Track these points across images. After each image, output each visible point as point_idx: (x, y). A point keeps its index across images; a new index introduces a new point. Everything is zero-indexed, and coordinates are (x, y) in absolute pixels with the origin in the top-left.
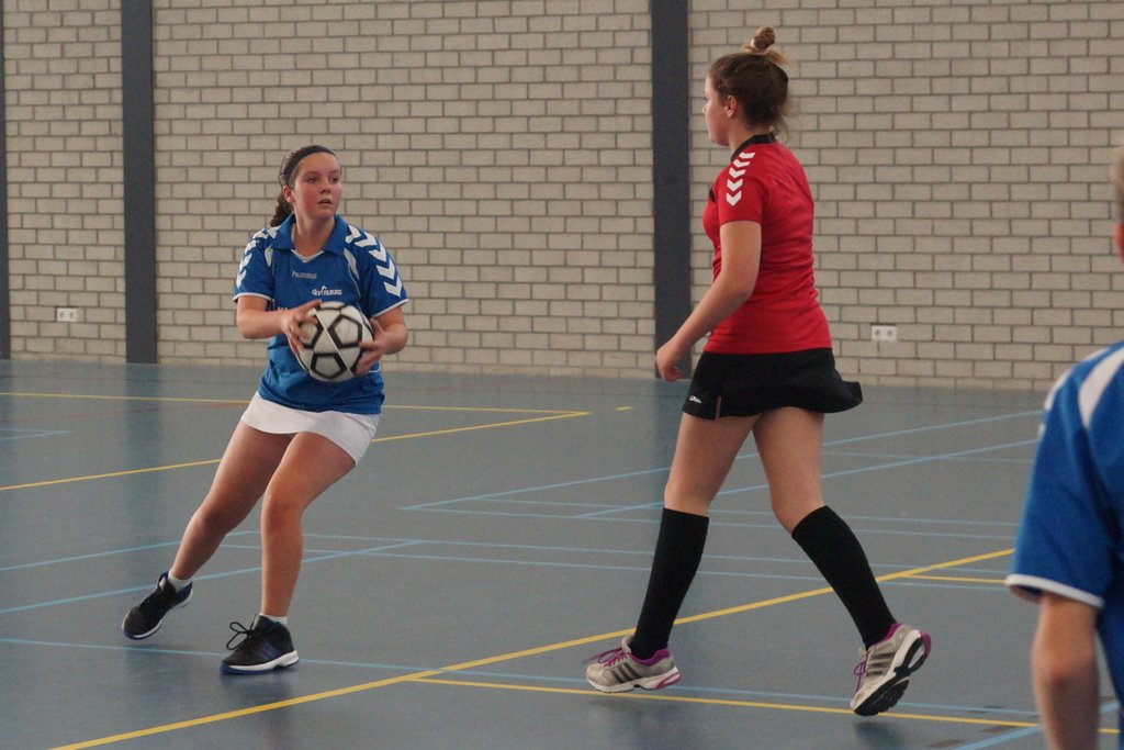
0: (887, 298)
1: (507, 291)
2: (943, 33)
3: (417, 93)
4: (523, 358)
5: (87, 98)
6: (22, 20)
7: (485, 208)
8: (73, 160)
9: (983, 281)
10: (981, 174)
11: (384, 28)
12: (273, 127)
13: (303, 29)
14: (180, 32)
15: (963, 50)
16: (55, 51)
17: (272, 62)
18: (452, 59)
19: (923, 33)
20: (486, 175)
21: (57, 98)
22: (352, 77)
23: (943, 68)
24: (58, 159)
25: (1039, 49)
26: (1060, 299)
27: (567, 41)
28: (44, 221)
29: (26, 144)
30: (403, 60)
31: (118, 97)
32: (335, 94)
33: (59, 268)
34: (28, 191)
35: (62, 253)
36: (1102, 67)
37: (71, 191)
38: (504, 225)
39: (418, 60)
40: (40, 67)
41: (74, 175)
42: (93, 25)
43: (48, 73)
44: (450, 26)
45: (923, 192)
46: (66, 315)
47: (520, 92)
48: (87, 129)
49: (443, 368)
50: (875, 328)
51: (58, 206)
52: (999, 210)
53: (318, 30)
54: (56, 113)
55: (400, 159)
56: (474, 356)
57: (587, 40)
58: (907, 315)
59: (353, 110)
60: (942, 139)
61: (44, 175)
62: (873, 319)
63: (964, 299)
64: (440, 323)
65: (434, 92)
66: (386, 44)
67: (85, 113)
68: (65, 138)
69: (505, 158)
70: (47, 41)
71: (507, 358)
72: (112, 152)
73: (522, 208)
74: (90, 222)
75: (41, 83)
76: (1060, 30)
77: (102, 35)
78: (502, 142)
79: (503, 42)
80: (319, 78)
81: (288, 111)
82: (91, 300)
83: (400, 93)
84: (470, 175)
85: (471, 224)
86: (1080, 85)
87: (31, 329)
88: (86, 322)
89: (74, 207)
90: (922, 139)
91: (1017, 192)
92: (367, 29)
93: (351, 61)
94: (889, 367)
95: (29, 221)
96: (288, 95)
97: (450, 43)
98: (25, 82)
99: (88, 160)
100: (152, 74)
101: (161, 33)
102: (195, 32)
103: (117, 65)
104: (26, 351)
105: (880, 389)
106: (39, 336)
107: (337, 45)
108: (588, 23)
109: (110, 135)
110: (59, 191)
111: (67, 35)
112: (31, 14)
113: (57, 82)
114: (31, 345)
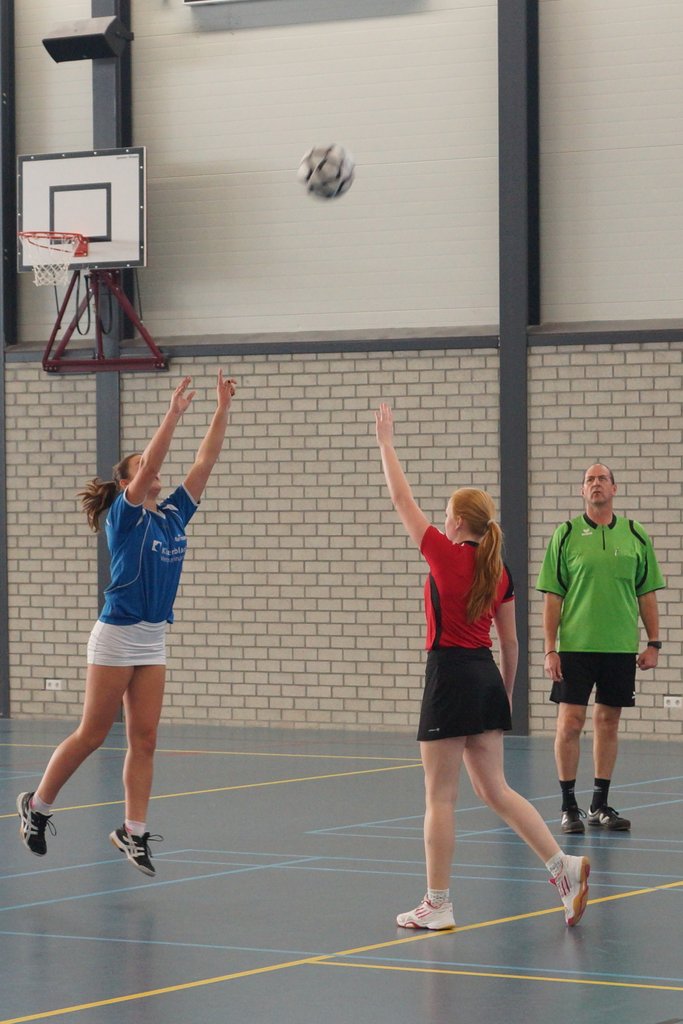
0: (676, 675)
3: (323, 517)
6: (21, 459)
7: (373, 605)
8: (59, 566)
11: (297, 468)
12: (212, 542)
16: (46, 483)
18: (349, 492)
20: (374, 580)
21: (47, 519)
22: (273, 505)
24: (48, 566)
27: (437, 479)
28: (37, 613)
29: (23, 554)
30: (311, 493)
32: (260, 518)
33: (47, 649)
34: (24, 590)
35: (50, 637)
37: (57, 590)
38: (388, 618)
39: (323, 492)
40: (34, 495)
41: (60, 578)
42: (75, 463)
43: (40, 500)
44: (348, 467)
46: (53, 685)
49: (339, 727)
50: (666, 698)
51: (47, 601)
53: (248, 468)
54: (46, 530)
55: (309, 567)
56: (364, 718)
57: (453, 478)
59: (274, 530)
61: (36, 578)
62: (665, 692)
64: (338, 692)
65: (335, 517)
66: (299, 480)
67: (68, 530)
68: (53, 549)
69: (389, 568)
70: (39, 476)
71: (390, 719)
72: (89, 560)
73: (400, 605)
74: (72, 614)
75: (34, 507)
77: (82, 471)
78: (386, 555)
80: (248, 505)
81: (223, 530)
82: (72, 673)
83: (310, 518)
84: (362, 580)
85: (363, 618)
87: (26, 696)
88: (68, 690)
89: (60, 602)
92: (285, 468)
93: (273, 492)
94: (677, 728)
95: (25, 613)
96: (224, 518)
97: (348, 480)
98: (22, 506)
99: (71, 566)
104: (22, 712)
105: (670, 744)
106: (32, 701)
107: (262, 481)
108: (453, 466)
109: (87, 547)
110: (48, 590)
111: (55, 471)
112: (28, 454)
113: (47, 507)
114: (27, 708)
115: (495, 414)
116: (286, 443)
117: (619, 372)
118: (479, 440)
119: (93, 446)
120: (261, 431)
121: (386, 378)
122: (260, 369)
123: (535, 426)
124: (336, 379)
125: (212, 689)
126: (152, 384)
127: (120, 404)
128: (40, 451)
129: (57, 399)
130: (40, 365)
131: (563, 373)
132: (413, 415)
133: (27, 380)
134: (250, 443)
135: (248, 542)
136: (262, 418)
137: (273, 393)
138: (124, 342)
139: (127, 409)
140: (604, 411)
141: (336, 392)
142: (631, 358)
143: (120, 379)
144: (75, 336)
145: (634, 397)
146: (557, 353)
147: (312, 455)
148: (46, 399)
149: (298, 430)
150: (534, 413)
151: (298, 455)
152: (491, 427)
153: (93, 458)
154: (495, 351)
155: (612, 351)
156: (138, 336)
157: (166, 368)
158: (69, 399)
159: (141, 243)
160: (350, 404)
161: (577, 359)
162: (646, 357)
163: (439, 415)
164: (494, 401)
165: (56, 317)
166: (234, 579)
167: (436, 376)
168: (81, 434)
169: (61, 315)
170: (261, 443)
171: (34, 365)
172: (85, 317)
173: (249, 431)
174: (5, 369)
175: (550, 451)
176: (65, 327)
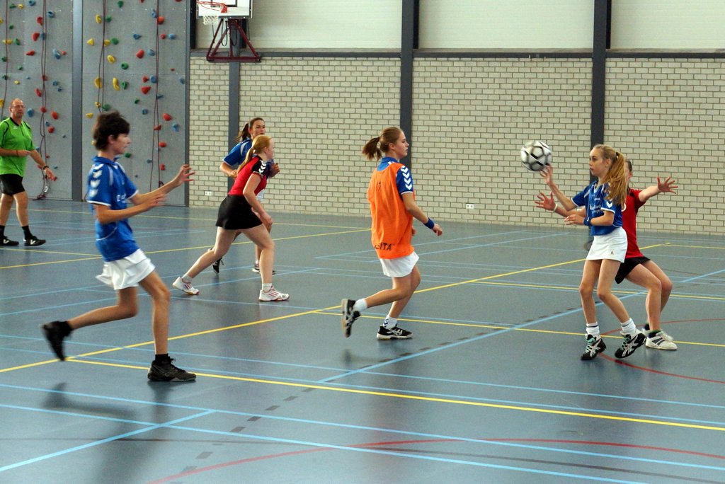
0: (471, 195)
1: (352, 190)
2: (491, 114)
3: (325, 126)
4: (356, 211)
5: (217, 123)
6: (196, 98)
7: (346, 163)
8: (212, 143)
9: (501, 191)
10: (501, 158)
11: (315, 105)
13: (288, 104)
14: (249, 103)
15: (497, 119)
16: (207, 108)
17: (278, 114)
18: (337, 116)
19: (485, 113)
20: (346, 153)
21: (207, 123)
22: (304, 120)
23: (491, 125)
24: (207, 143)
25: (521, 120)
26: (524, 197)
27: (374, 111)
28: (202, 163)
29: (196, 138)
30: (320, 115)
31: (227, 124)
32: (298, 125)
33: (206, 178)
34: (196, 153)
35: (207, 173)
36: (539, 126)
37: (211, 153)
38: (352, 169)
39: (325, 116)
40: (201, 113)
41: (212, 148)
42: (220, 100)
43: (204, 115)
44: (336, 105)
45: (483, 163)
46: (208, 193)
47: (358, 127)
48: (217, 133)
49: (330, 214)
50: (468, 205)
52: (506, 169)
53: (294, 104)
54: (206, 128)
55: (319, 147)
56: (341, 210)
57: (380, 111)
58: (477, 201)
59: (304, 131)
60: (490, 147)
61: (201, 148)
62: (467, 202)
63: (495, 196)
64: (330, 199)
65: (330, 126)
66: (315, 110)
67: (216, 128)
68: (209, 136)
69: (352, 148)
70: (204, 105)
71: (351, 211)
72: (224, 141)
73: (357, 164)
75: (201, 118)
76: (527, 114)
77: (222, 103)
78: (352, 142)
79: (353, 111)
80: (293, 120)
82: (216, 189)
83: (319, 126)
85: (341, 168)
86: (532, 131)
87: (196, 198)
88: (214, 196)
89: (211, 158)
90: (483, 146)
91: (512, 164)
92: (309, 105)
93: (304, 115)
94: (471, 217)
95: (196, 163)
96: (283, 125)
98: (196, 118)
100: (239, 117)
101: (242, 103)
102: (253, 104)
103: (227, 113)
104: (194, 205)
105: (468, 224)
106: (198, 200)
107: (299, 110)
108: (380, 106)
109: (224, 136)
110: (206, 153)
111: (211, 103)
112: (199, 96)
113: (207, 118)
114: (196, 203)
115: (398, 85)
116: (310, 94)
117: (451, 69)
118: (392, 96)
119: (227, 93)
120: (300, 89)
121: (354, 69)
122: (300, 63)
123: (415, 91)
124: (332, 68)
125: (277, 197)
126: (254, 68)
127: (240, 75)
128: (205, 95)
129: (212, 73)
130: (205, 58)
131: (427, 69)
132: (365, 85)
133: (199, 65)
134: (294, 94)
135: (293, 136)
136: (300, 84)
137: (305, 73)
138: (241, 50)
139: (242, 78)
140: (444, 85)
141: (332, 74)
142: (456, 64)
143: (240, 65)
144: (221, 46)
145: (457, 80)
146: (425, 61)
147: (321, 100)
148: (207, 72)
149: (315, 89)
150: (415, 85)
151: (315, 100)
152: (397, 90)
153: (227, 98)
154: (399, 59)
155: (448, 61)
156: (248, 47)
157: (260, 61)
158: (217, 73)
159: (250, 8)
160: (337, 79)
161: (433, 63)
162: (462, 64)
163: (375, 85)
164: (398, 80)
165: (213, 38)
166: (286, 151)
167: (375, 68)
168: (222, 88)
169: (215, 37)
170: (299, 94)
171: (202, 58)
172: (225, 39)
173: (295, 89)
174: (190, 59)
175: (421, 101)
176: (216, 42)
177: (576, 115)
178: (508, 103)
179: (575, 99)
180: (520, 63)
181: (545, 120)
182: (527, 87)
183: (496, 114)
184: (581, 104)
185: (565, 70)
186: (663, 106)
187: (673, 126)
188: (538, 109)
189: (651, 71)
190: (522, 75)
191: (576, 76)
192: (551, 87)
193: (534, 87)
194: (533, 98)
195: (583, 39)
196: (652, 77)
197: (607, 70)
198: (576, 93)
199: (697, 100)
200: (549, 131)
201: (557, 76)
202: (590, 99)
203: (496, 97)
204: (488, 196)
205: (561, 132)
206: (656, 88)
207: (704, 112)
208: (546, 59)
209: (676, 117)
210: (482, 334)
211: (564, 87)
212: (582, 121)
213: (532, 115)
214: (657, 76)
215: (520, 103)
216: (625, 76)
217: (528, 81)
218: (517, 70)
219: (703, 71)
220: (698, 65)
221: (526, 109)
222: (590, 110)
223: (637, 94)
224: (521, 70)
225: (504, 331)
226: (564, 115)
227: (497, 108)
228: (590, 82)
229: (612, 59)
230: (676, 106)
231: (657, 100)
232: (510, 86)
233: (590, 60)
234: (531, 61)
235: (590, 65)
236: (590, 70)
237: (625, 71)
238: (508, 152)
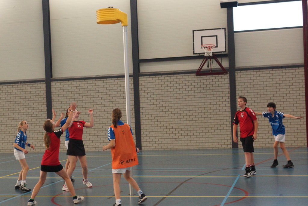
177: (40, 106)
178: (12, 103)
179: (39, 99)
180: (16, 86)
181: (27, 109)
182: (19, 95)
183: (7, 107)
184: (42, 101)
185: (34, 88)
186: (76, 100)
187: (80, 108)
188: (24, 104)
189: (70, 86)
190: (17, 91)
191: (39, 90)
192: (29, 95)
193: (22, 95)
194: (22, 100)
195: (41, 74)
196: (70, 88)
197: (52, 87)
198: (40, 97)
199: (89, 97)
200: (30, 113)
201: (31, 90)
202: (45, 99)
203: (7, 101)
204: (6, 141)
205: (35, 113)
206: (73, 93)
207: (92, 101)
208: (26, 84)
209: (81, 104)
210: (6, 199)
211: (34, 95)
212: (43, 108)
213: (22, 107)
214: (72, 88)
215: (17, 102)
216: (59, 89)
217: (19, 93)
218: (14, 89)
219: (91, 85)
220: (89, 82)
221: (19, 105)
222: (46, 103)
223: (65, 95)
224: (16, 89)
225: (15, 197)
226: (35, 106)
227: (7, 105)
228: (45, 92)
229: (54, 82)
230: (81, 99)
231: (73, 97)
232: (12, 96)
233: (45, 83)
234: (20, 85)
235: (45, 85)
236: (45, 87)
237: (59, 86)
238: (13, 123)
